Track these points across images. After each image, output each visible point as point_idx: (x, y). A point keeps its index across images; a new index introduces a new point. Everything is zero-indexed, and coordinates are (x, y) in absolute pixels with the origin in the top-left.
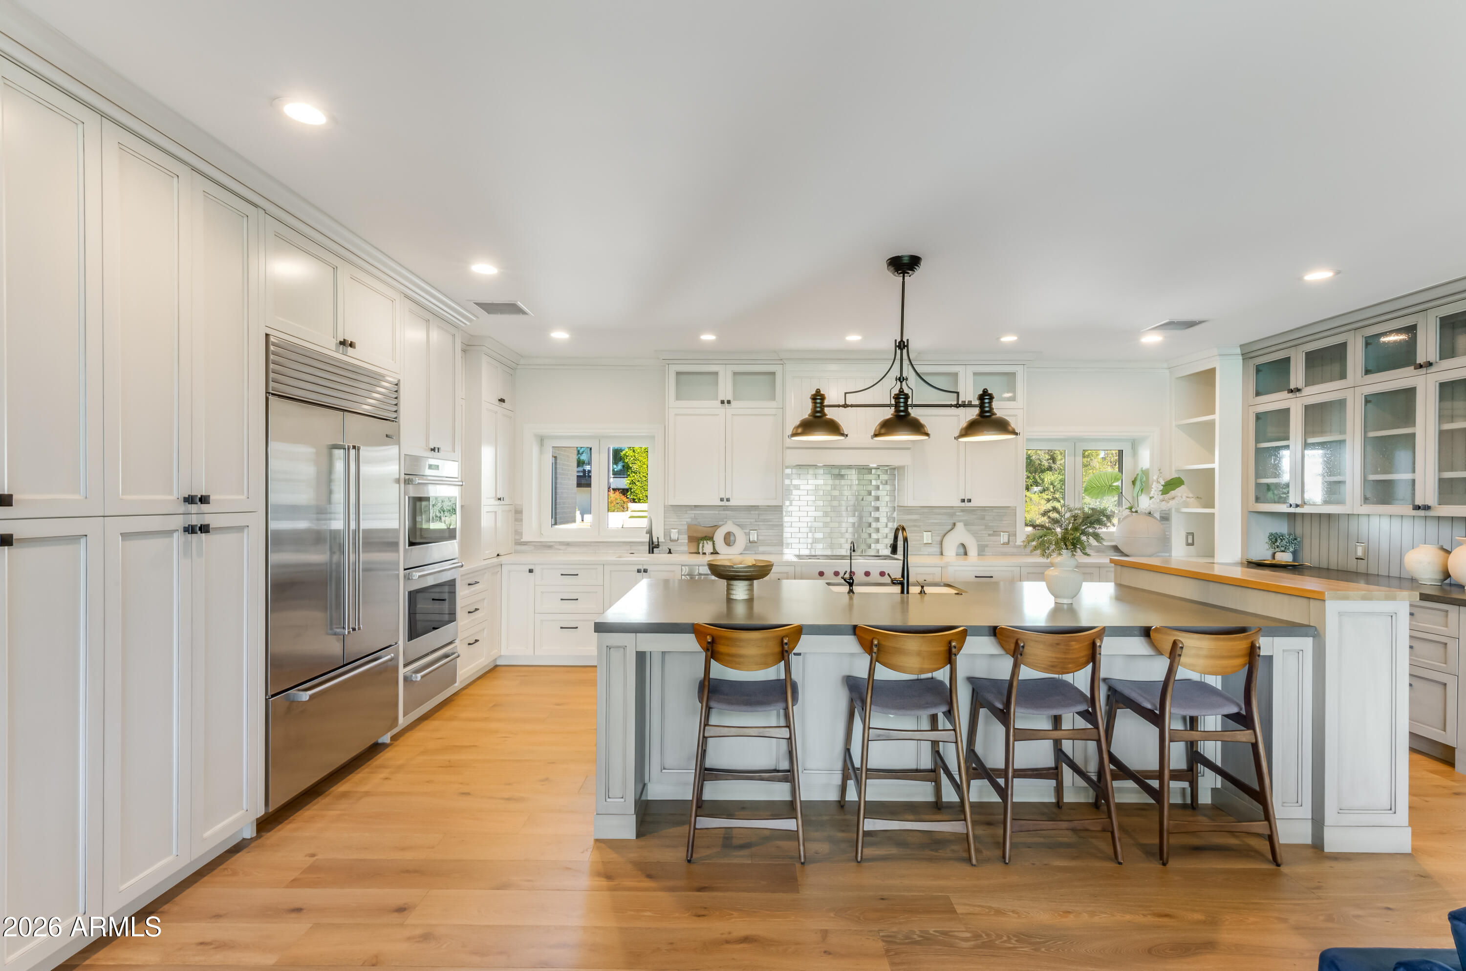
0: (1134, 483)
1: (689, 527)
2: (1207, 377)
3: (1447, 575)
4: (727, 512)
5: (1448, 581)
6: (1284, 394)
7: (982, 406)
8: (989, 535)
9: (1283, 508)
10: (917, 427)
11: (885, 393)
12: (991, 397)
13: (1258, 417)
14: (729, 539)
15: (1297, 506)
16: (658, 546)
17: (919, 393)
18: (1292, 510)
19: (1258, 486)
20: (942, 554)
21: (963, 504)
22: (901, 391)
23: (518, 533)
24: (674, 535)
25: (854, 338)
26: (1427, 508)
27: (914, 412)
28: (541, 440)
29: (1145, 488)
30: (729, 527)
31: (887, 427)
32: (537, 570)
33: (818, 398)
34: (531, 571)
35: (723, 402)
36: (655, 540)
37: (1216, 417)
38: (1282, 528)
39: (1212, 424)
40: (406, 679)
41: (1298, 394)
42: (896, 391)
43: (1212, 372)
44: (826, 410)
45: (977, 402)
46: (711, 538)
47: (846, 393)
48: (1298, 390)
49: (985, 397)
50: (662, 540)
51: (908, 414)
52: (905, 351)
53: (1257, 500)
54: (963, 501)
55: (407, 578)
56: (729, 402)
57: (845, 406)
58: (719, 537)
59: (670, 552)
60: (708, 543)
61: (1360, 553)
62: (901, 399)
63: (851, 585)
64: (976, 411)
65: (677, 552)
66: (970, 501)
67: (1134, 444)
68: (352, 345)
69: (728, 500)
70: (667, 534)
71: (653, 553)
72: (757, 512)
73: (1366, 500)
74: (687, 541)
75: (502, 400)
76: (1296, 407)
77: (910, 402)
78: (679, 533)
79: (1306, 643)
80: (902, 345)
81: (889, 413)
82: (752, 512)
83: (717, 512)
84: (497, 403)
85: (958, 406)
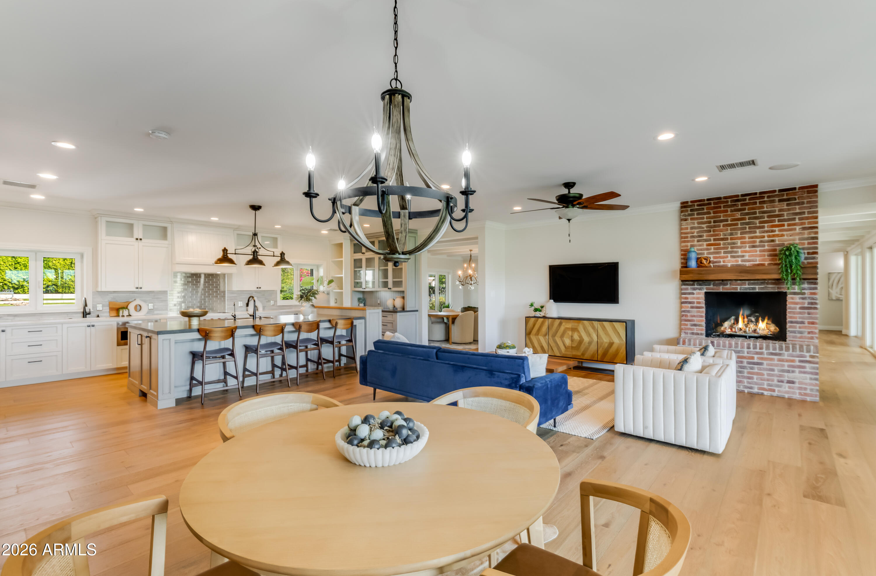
0: (318, 281)
1: (110, 303)
2: (340, 245)
3: (394, 307)
4: (135, 295)
5: (395, 308)
6: (361, 254)
7: (281, 257)
8: (267, 302)
9: (361, 289)
10: (261, 263)
11: (250, 250)
12: (284, 254)
13: (355, 260)
14: (139, 308)
15: (364, 289)
16: (89, 314)
17: (261, 252)
18: (363, 290)
19: (355, 282)
20: (247, 310)
21: (258, 289)
22: (255, 250)
24: (99, 307)
25: (215, 219)
26: (390, 289)
27: (260, 258)
29: (322, 283)
30: (138, 302)
31: (250, 262)
32: (8, 330)
34: (3, 331)
35: (137, 239)
36: (87, 310)
37: (343, 259)
38: (361, 296)
39: (342, 261)
41: (364, 254)
42: (253, 250)
43: (342, 244)
44: (228, 255)
45: (280, 255)
46: (127, 308)
47: (235, 249)
48: (364, 253)
49: (282, 254)
50: (91, 310)
51: (258, 258)
52: (256, 236)
53: (355, 287)
54: (258, 288)
56: (141, 239)
57: (235, 254)
58: (131, 307)
59: (98, 316)
60: (126, 310)
61: (379, 302)
62: (255, 253)
63: (235, 318)
64: (279, 258)
65: (102, 317)
66: (260, 288)
67: (318, 267)
69: (141, 288)
70: (94, 307)
71: (86, 317)
72: (153, 294)
73: (379, 287)
74: (108, 310)
76: (363, 257)
77: (258, 254)
78: (103, 306)
79: (363, 321)
80: (255, 235)
81: (251, 257)
82: (150, 294)
83: (128, 295)
85: (274, 256)
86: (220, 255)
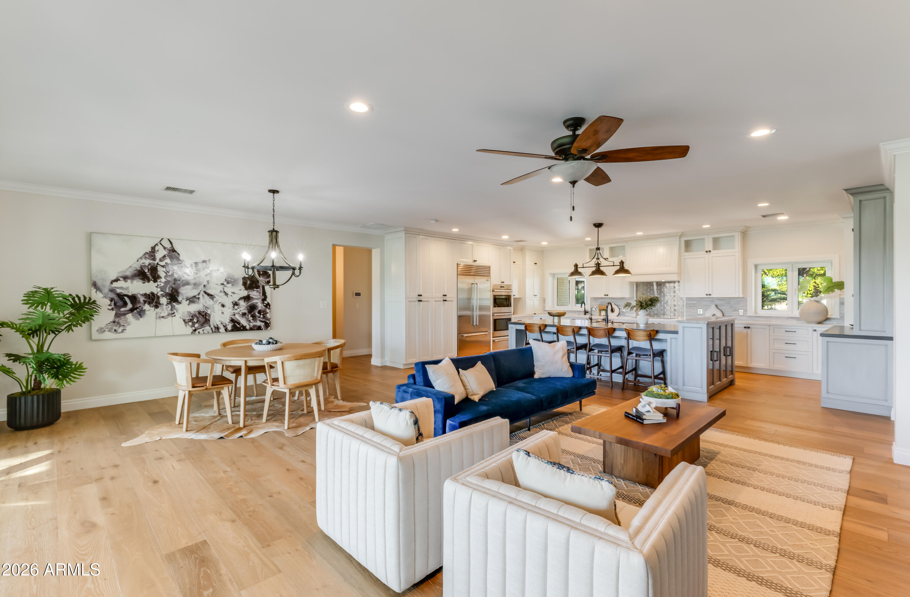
7: (621, 265)
8: (733, 311)
10: (602, 273)
11: (593, 263)
17: (603, 262)
22: (598, 262)
23: (544, 307)
25: (639, 233)
27: (601, 268)
28: (554, 275)
31: (594, 273)
33: (576, 266)
36: (586, 310)
40: (494, 341)
42: (596, 262)
44: (579, 269)
45: (619, 264)
47: (583, 264)
49: (622, 263)
54: (707, 295)
55: (493, 315)
57: (583, 267)
62: (598, 265)
63: (591, 320)
64: (619, 266)
66: (711, 294)
68: (476, 261)
69: (607, 295)
75: (536, 264)
77: (600, 265)
78: (596, 308)
80: (598, 249)
81: (594, 269)
83: (612, 300)
84: (534, 264)
85: (614, 266)
86: (572, 269)
